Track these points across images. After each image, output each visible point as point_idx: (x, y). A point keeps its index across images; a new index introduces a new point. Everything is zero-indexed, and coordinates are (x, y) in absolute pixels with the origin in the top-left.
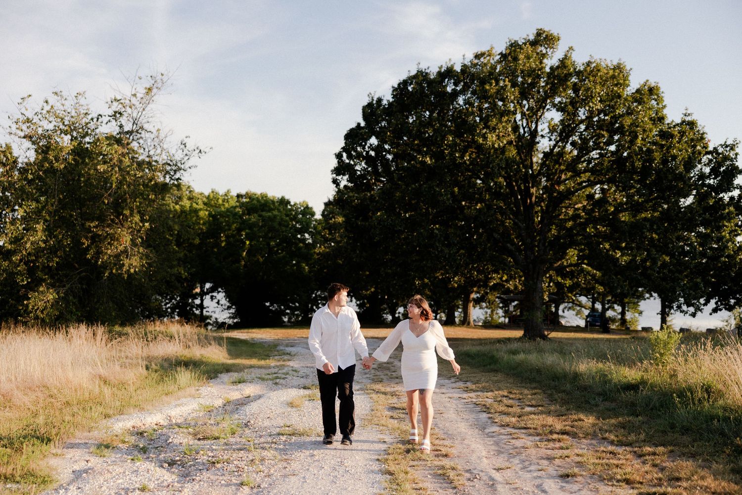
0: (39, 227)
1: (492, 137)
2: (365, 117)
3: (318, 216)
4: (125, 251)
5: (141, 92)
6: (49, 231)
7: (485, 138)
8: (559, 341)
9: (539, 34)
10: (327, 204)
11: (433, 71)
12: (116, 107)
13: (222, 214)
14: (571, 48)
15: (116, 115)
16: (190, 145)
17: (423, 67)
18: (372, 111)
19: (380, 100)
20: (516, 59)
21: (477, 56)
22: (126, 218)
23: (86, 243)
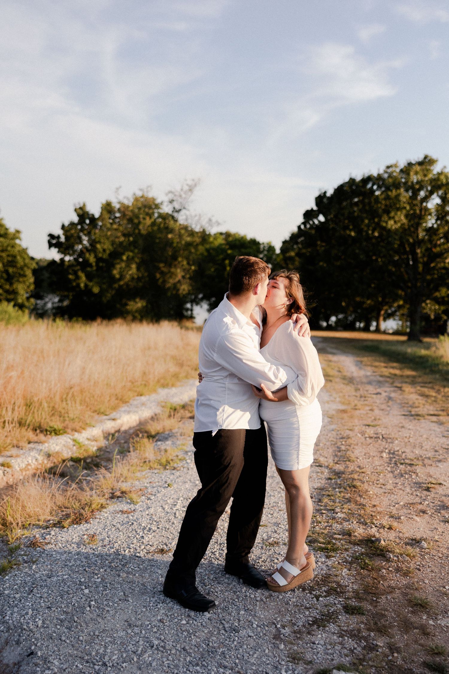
0: (134, 266)
1: (391, 222)
2: (317, 204)
3: (278, 251)
4: (179, 282)
5: (186, 188)
6: (138, 269)
7: (387, 222)
8: (427, 343)
9: (426, 157)
10: (285, 242)
11: (358, 178)
12: (171, 196)
13: (213, 249)
14: (445, 167)
15: (171, 202)
16: (214, 220)
17: (353, 176)
18: (320, 200)
19: (325, 193)
20: (408, 174)
21: (388, 167)
22: (179, 262)
23: (158, 276)
